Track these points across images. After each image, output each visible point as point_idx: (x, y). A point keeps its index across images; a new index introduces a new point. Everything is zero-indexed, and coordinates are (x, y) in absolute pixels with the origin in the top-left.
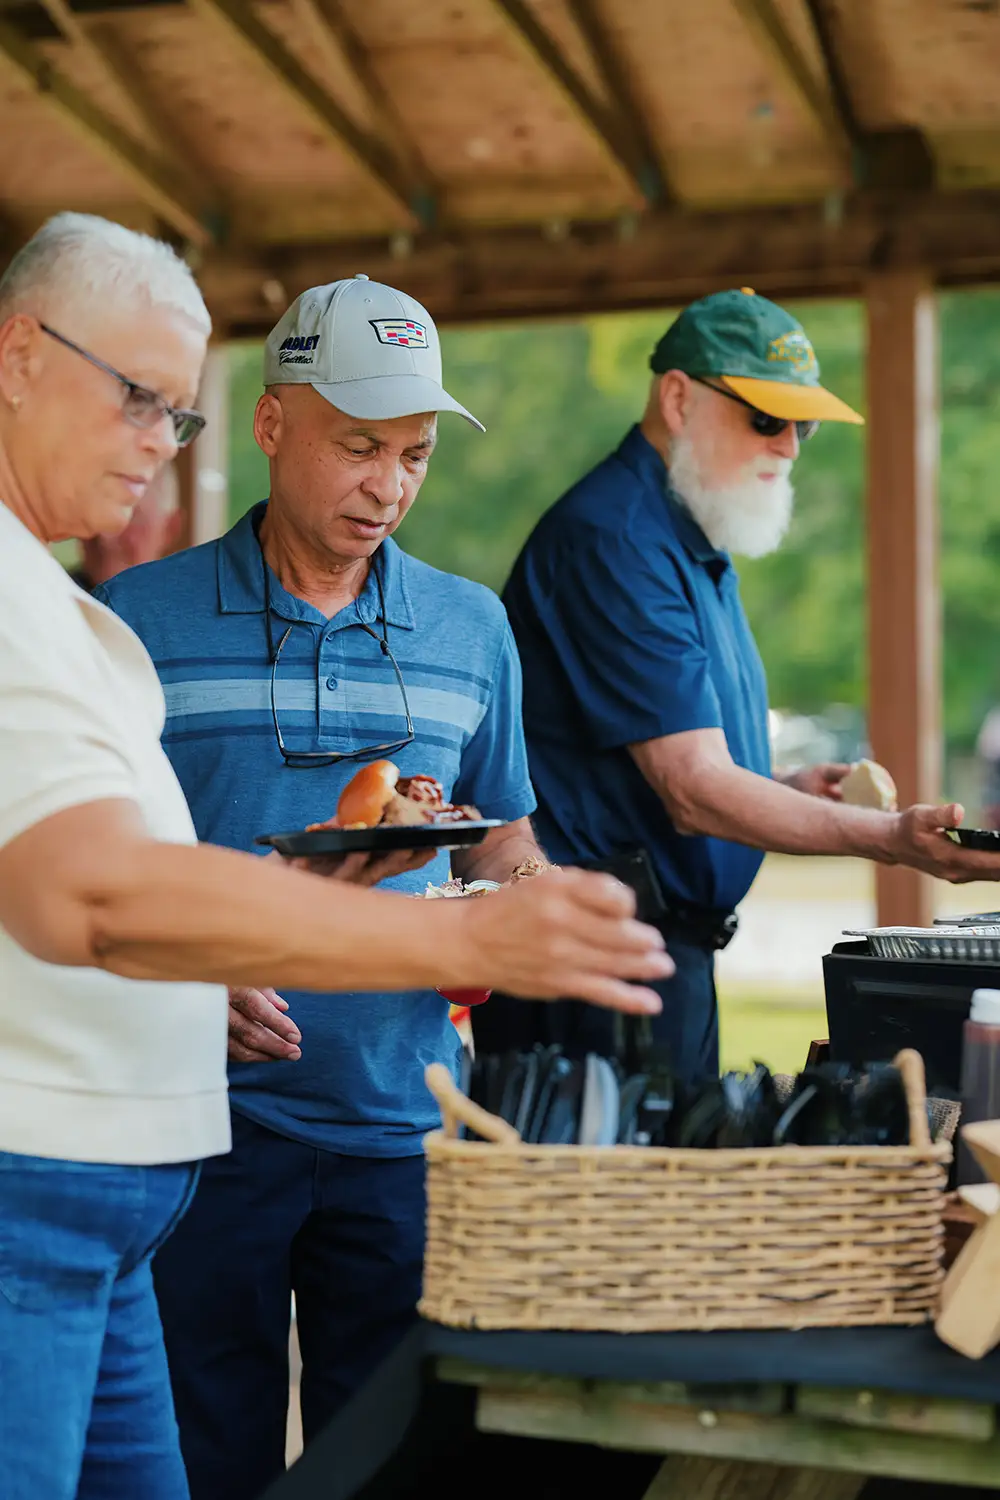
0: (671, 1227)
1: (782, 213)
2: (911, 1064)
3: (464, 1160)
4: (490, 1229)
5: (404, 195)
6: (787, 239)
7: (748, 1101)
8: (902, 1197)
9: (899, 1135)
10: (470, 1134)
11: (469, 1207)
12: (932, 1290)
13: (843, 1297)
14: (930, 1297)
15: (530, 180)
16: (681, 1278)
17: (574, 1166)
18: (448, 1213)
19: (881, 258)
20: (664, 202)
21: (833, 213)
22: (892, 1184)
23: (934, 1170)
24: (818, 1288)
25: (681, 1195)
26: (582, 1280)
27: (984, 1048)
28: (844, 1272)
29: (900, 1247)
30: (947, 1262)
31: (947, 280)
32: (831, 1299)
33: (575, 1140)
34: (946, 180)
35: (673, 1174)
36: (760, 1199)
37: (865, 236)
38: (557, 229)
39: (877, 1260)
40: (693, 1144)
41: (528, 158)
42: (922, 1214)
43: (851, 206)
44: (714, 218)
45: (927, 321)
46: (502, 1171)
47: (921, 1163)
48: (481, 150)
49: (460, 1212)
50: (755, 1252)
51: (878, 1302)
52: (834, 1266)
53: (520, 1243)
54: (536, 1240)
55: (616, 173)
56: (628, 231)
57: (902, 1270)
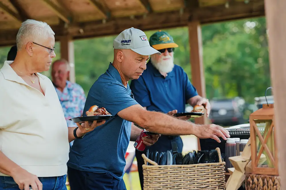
0: (182, 177)
1: (173, 12)
2: (218, 149)
3: (149, 168)
4: (154, 179)
5: (105, 13)
6: (174, 17)
7: (193, 157)
8: (218, 170)
9: (217, 161)
10: (149, 164)
11: (150, 176)
12: (224, 185)
13: (210, 187)
14: (224, 186)
15: (127, 9)
16: (185, 185)
17: (167, 168)
18: (147, 177)
19: (190, 19)
20: (151, 11)
21: (181, 12)
22: (217, 168)
23: (223, 166)
24: (206, 186)
25: (184, 172)
26: (169, 186)
27: (229, 147)
28: (210, 183)
29: (219, 178)
30: (226, 181)
31: (202, 23)
32: (208, 187)
33: (166, 164)
34: (201, 5)
35: (182, 169)
36: (196, 172)
37: (187, 16)
38: (132, 17)
39: (215, 181)
40: (185, 164)
41: (126, 5)
42: (222, 173)
43: (185, 11)
44: (160, 14)
45: (199, 30)
46: (155, 170)
47: (221, 165)
48: (118, 4)
49: (149, 177)
50: (196, 180)
51: (216, 187)
52: (209, 182)
53: (159, 181)
54: (161, 180)
55: (143, 7)
56: (145, 17)
57: (219, 182)
